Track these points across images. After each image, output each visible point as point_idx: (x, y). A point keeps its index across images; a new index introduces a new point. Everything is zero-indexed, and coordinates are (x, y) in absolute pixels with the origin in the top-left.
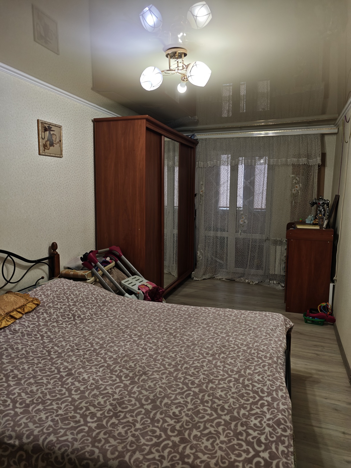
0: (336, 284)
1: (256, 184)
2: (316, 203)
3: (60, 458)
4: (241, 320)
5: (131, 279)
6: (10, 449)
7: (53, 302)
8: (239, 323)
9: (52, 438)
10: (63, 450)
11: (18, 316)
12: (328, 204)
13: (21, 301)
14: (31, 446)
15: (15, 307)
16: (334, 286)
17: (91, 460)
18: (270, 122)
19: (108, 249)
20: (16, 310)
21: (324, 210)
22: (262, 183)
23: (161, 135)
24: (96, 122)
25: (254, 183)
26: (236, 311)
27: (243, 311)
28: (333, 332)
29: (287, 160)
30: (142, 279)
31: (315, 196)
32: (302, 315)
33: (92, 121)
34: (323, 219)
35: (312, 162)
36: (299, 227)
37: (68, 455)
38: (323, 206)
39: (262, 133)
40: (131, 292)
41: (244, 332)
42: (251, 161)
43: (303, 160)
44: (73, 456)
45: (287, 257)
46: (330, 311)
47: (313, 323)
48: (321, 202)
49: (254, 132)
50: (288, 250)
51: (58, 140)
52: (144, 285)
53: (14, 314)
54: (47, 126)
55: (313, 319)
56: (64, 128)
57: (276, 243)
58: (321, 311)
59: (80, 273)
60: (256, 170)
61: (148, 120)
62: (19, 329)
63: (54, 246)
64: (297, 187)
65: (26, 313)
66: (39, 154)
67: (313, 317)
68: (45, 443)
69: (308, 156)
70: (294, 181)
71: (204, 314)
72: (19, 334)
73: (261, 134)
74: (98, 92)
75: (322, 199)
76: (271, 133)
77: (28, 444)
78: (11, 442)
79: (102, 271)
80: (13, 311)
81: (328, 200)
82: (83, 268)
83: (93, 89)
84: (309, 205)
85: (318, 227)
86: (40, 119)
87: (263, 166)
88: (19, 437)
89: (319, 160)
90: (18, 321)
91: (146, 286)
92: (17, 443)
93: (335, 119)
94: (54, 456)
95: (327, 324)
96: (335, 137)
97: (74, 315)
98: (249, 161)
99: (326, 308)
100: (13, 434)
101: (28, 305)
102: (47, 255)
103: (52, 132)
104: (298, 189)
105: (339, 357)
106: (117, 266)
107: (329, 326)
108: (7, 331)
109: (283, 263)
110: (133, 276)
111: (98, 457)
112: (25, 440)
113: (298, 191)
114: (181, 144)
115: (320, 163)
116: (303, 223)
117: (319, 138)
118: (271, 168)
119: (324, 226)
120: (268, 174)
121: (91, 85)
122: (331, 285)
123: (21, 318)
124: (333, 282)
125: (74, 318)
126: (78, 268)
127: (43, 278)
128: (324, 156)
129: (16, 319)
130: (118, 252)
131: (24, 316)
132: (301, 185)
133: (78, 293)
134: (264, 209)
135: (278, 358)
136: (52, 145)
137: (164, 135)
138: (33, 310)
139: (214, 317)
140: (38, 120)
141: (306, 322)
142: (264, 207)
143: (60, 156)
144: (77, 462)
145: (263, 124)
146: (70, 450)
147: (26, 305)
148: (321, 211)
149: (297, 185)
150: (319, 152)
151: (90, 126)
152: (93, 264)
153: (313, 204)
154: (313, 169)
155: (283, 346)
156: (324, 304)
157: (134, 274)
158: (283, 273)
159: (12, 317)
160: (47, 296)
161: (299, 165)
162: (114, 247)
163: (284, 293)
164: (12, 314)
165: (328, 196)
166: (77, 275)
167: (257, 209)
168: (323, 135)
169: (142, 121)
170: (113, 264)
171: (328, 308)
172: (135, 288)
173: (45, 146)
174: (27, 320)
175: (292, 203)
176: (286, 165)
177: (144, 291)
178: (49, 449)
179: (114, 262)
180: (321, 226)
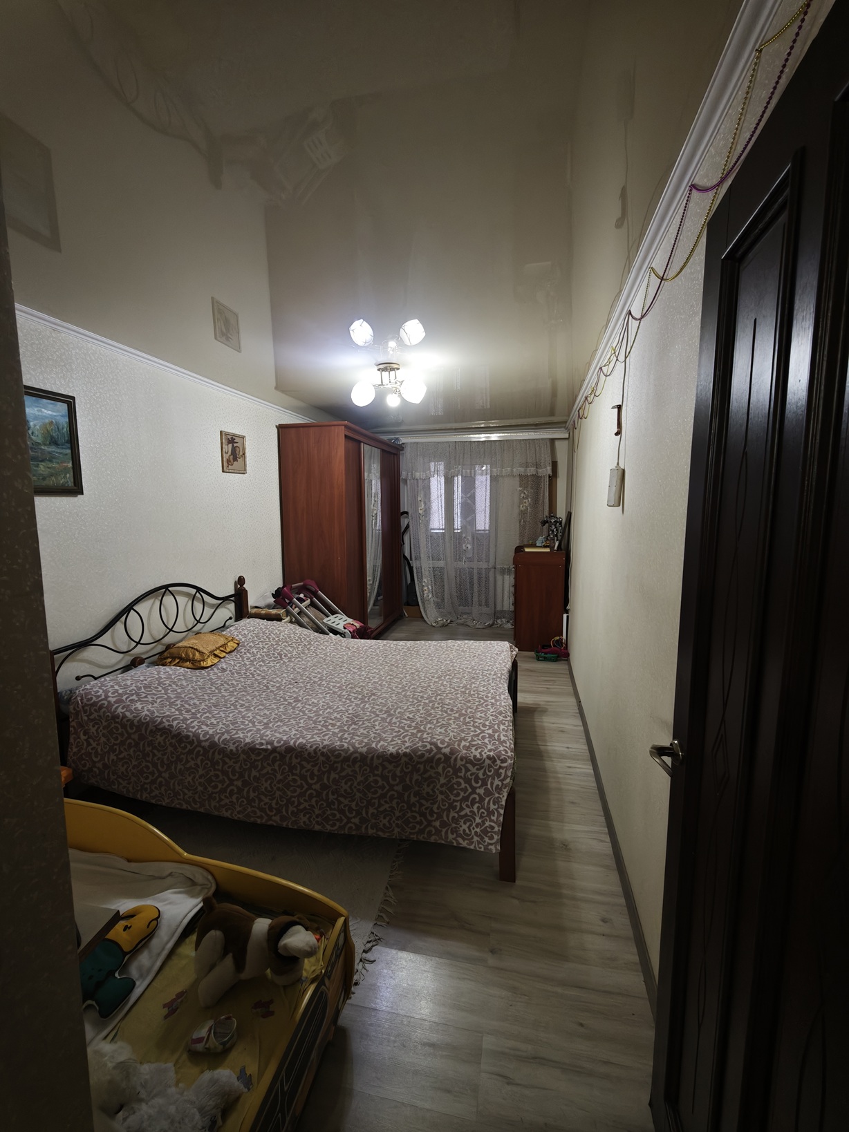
0: (570, 615)
1: (477, 499)
2: (547, 522)
3: (313, 754)
4: (465, 649)
5: (332, 618)
6: (264, 753)
7: (253, 642)
8: (462, 651)
9: (301, 740)
10: (314, 747)
11: (223, 655)
12: (561, 523)
13: (222, 641)
14: (283, 748)
15: (217, 646)
16: (568, 617)
17: (342, 750)
18: (491, 423)
19: (302, 583)
20: (218, 648)
21: (557, 530)
22: (484, 499)
23: (360, 442)
24: (282, 429)
25: (475, 498)
26: (458, 642)
27: (466, 641)
28: (566, 667)
29: (512, 470)
30: (345, 617)
31: (546, 513)
32: (533, 653)
33: (276, 426)
34: (554, 540)
35: (542, 472)
36: (527, 550)
37: (320, 750)
38: (555, 525)
39: (482, 437)
40: (335, 632)
41: (468, 658)
42: (471, 472)
43: (531, 471)
44: (325, 750)
45: (515, 586)
46: (564, 645)
47: (546, 659)
48: (553, 521)
49: (472, 436)
50: (515, 578)
51: (241, 454)
52: (349, 623)
53: (217, 652)
54: (229, 437)
55: (546, 656)
56: (247, 439)
57: (503, 571)
58: (554, 646)
59: (274, 611)
60: (477, 482)
61: (346, 427)
62: (227, 668)
63: (241, 581)
64: (525, 503)
65: (230, 652)
66: (223, 472)
67: (546, 653)
68: (297, 744)
69: (537, 465)
70: (522, 495)
71: (424, 647)
72: (228, 672)
73: (480, 438)
74: (283, 391)
75: (556, 517)
76: (494, 437)
77: (280, 746)
78: (264, 747)
79: (300, 608)
80: (216, 650)
81: (560, 518)
82: (275, 606)
83: (276, 388)
84: (540, 524)
85: (548, 550)
86: (223, 430)
87: (484, 477)
88: (270, 743)
89: (549, 470)
90: (222, 660)
91: (353, 624)
92: (269, 747)
93: (566, 422)
94: (306, 753)
95: (560, 660)
96: (566, 442)
97: (280, 655)
98: (468, 471)
99: (560, 642)
100: (263, 741)
101: (229, 644)
102: (233, 592)
103: (235, 445)
104: (526, 505)
105: (571, 689)
106: (313, 604)
107: (563, 662)
108: (215, 670)
109: (512, 595)
110: (333, 615)
111: (348, 748)
112: (276, 744)
113: (526, 507)
114: (383, 451)
115: (551, 474)
116: (534, 546)
117: (548, 444)
118: (494, 479)
119: (556, 548)
120: (490, 486)
121: (274, 384)
122: (565, 616)
123: (225, 657)
124: (567, 613)
125: (281, 657)
126: (269, 606)
127: (231, 618)
128: (554, 465)
129: (221, 658)
130: (314, 587)
131: (227, 656)
132: (530, 500)
133: (278, 633)
134: (488, 530)
135: (502, 674)
136: (235, 459)
137: (364, 443)
138: (234, 650)
139: (436, 649)
140: (221, 432)
141: (538, 660)
142: (487, 528)
143: (243, 471)
144: (329, 754)
145: (482, 426)
146: (321, 746)
147: (227, 644)
148: (553, 531)
149: (526, 501)
150: (549, 460)
151: (274, 433)
152: (287, 601)
153: (544, 523)
154: (542, 480)
155: (507, 666)
156: (558, 638)
157: (334, 612)
158: (512, 608)
159: (216, 656)
160: (245, 636)
161: (527, 476)
162: (309, 582)
163: (513, 633)
164: (216, 652)
165: (561, 513)
166: (270, 614)
167: (479, 531)
168: (552, 441)
169: (340, 427)
170: (308, 602)
171: (562, 643)
172: (340, 627)
173: (228, 461)
174: (231, 659)
175: (520, 522)
176: (512, 475)
177: (351, 630)
178: (301, 748)
179: (309, 600)
180: (552, 548)
